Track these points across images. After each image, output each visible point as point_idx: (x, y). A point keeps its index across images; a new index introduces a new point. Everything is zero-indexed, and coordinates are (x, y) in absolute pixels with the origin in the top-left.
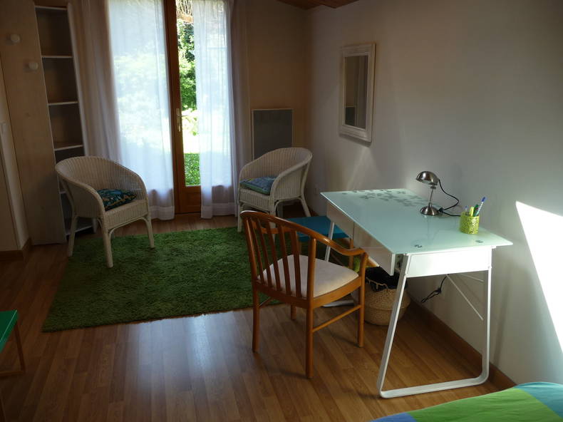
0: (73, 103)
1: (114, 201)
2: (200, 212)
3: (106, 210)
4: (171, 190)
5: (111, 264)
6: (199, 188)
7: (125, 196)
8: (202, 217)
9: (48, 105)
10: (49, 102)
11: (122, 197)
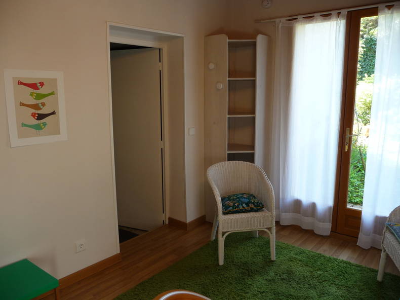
0: (252, 116)
1: (238, 207)
2: (357, 238)
3: (224, 213)
4: (330, 208)
5: (221, 262)
6: (359, 213)
7: (250, 205)
8: (357, 244)
9: (228, 116)
10: (229, 114)
11: (248, 205)
